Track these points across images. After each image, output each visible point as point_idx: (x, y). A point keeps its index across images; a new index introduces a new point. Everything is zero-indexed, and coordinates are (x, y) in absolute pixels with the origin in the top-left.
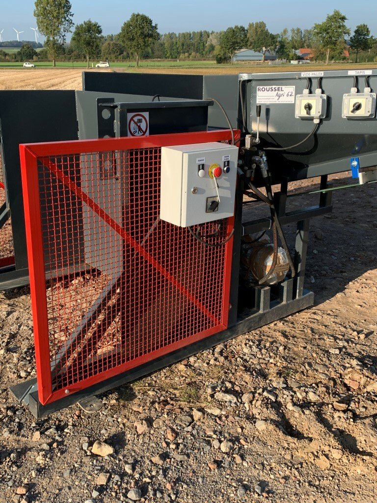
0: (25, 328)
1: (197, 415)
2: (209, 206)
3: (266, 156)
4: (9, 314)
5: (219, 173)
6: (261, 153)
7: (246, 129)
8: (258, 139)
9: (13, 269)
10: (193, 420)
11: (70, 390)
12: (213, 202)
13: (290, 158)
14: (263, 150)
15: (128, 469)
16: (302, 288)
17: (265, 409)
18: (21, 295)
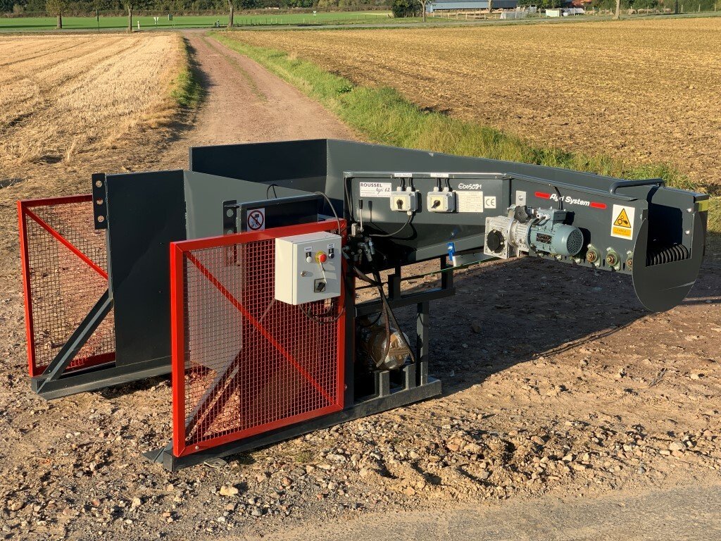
0: (135, 421)
1: (309, 469)
2: (317, 287)
3: (372, 241)
4: (114, 411)
5: (324, 259)
6: (367, 239)
7: (353, 219)
8: (361, 228)
9: (113, 365)
10: (306, 472)
11: (200, 447)
12: (320, 284)
13: (398, 242)
14: (369, 236)
15: (251, 501)
16: (426, 375)
17: (369, 463)
18: (121, 395)
